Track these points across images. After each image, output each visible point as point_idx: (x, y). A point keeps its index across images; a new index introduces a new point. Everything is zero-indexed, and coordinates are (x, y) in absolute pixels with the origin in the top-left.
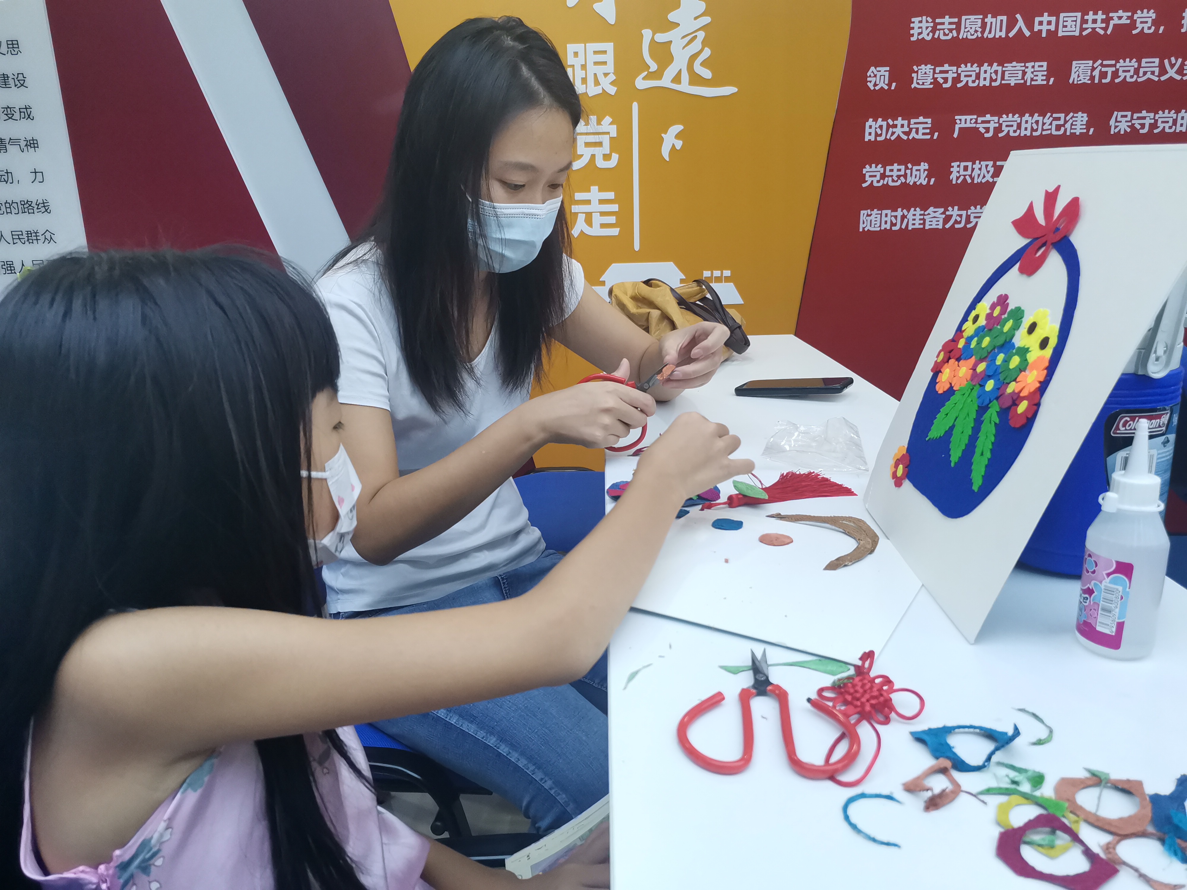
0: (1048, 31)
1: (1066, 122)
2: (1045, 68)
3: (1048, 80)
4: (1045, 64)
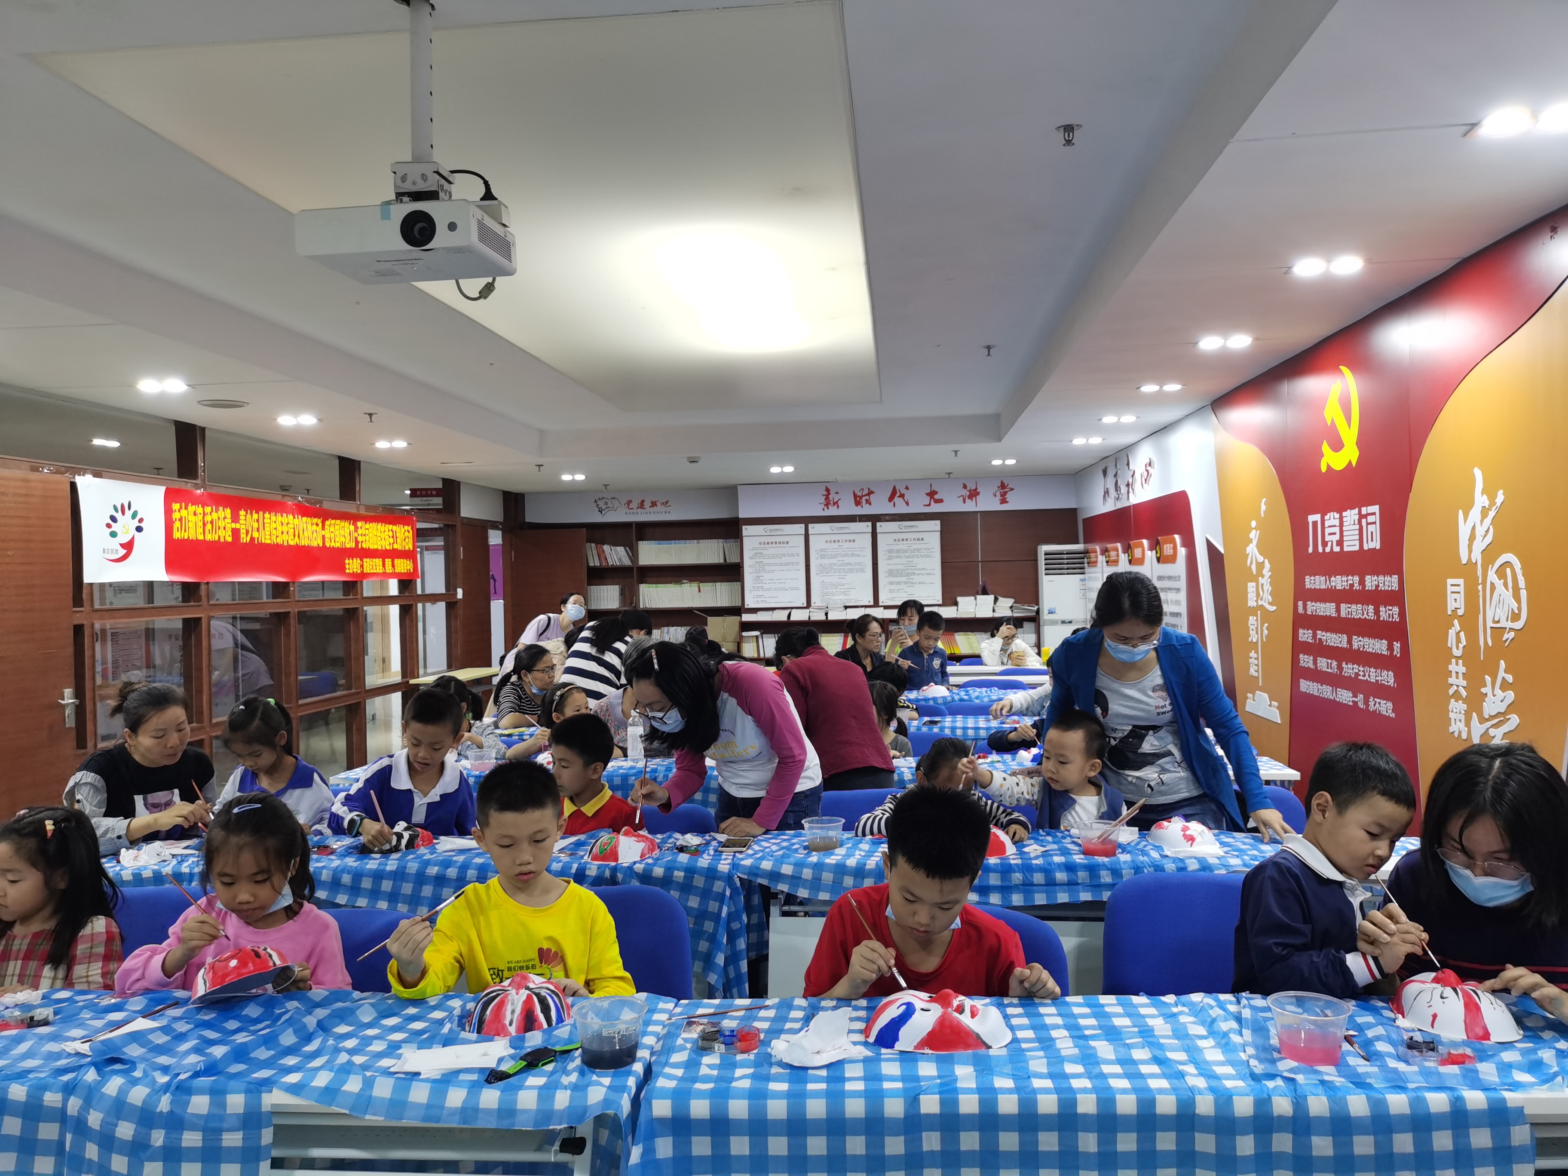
2: (1333, 607)
3: (1334, 614)
4: (1334, 604)
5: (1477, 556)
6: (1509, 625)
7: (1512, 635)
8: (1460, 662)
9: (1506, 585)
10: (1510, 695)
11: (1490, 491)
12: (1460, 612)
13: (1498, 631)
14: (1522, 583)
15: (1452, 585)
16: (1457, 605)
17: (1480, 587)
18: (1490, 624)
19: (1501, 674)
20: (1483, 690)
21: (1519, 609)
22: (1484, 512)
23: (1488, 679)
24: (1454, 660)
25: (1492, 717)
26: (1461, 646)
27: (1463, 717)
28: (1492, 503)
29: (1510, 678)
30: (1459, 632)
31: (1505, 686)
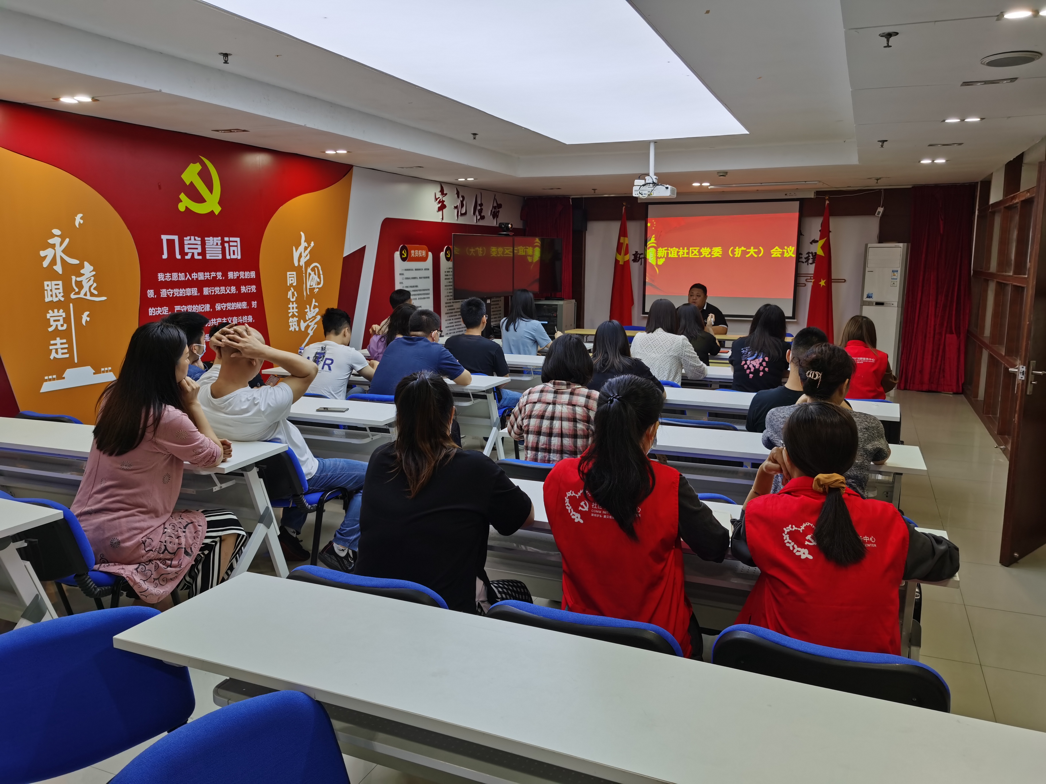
0: (196, 278)
1: (204, 307)
2: (196, 290)
3: (198, 294)
4: (196, 289)
5: (302, 263)
6: (317, 286)
7: (317, 290)
8: (294, 303)
9: (315, 274)
10: (317, 310)
11: (308, 241)
12: (295, 284)
13: (312, 290)
14: (321, 273)
15: (289, 274)
16: (293, 282)
17: (304, 275)
18: (308, 287)
19: (314, 303)
20: (306, 310)
21: (320, 281)
22: (306, 248)
23: (308, 306)
24: (291, 303)
25: (309, 319)
26: (295, 297)
27: (296, 323)
28: (309, 245)
29: (317, 304)
30: (294, 292)
31: (315, 307)
